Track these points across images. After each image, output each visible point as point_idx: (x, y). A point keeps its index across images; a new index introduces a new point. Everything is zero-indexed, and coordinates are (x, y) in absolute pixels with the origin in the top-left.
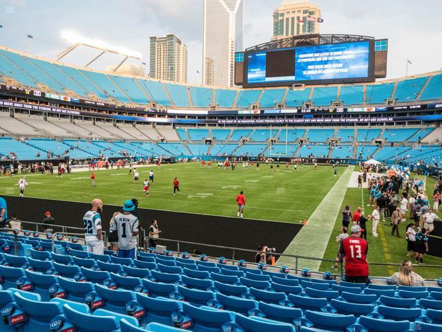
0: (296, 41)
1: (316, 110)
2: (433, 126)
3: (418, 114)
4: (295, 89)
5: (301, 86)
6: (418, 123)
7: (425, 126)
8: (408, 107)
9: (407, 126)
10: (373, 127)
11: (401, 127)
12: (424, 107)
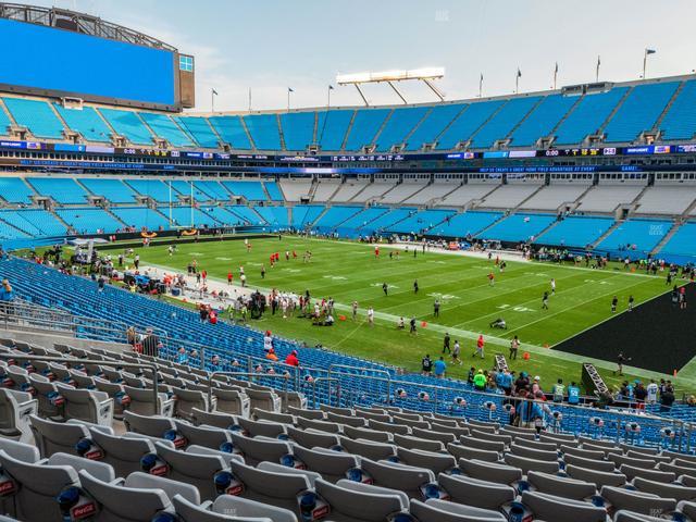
0: (57, 17)
1: (143, 151)
2: (273, 180)
3: (262, 165)
4: (68, 106)
5: (78, 102)
6: (256, 175)
7: (264, 180)
8: (254, 156)
9: (244, 179)
10: (206, 179)
11: (237, 179)
12: (270, 158)
